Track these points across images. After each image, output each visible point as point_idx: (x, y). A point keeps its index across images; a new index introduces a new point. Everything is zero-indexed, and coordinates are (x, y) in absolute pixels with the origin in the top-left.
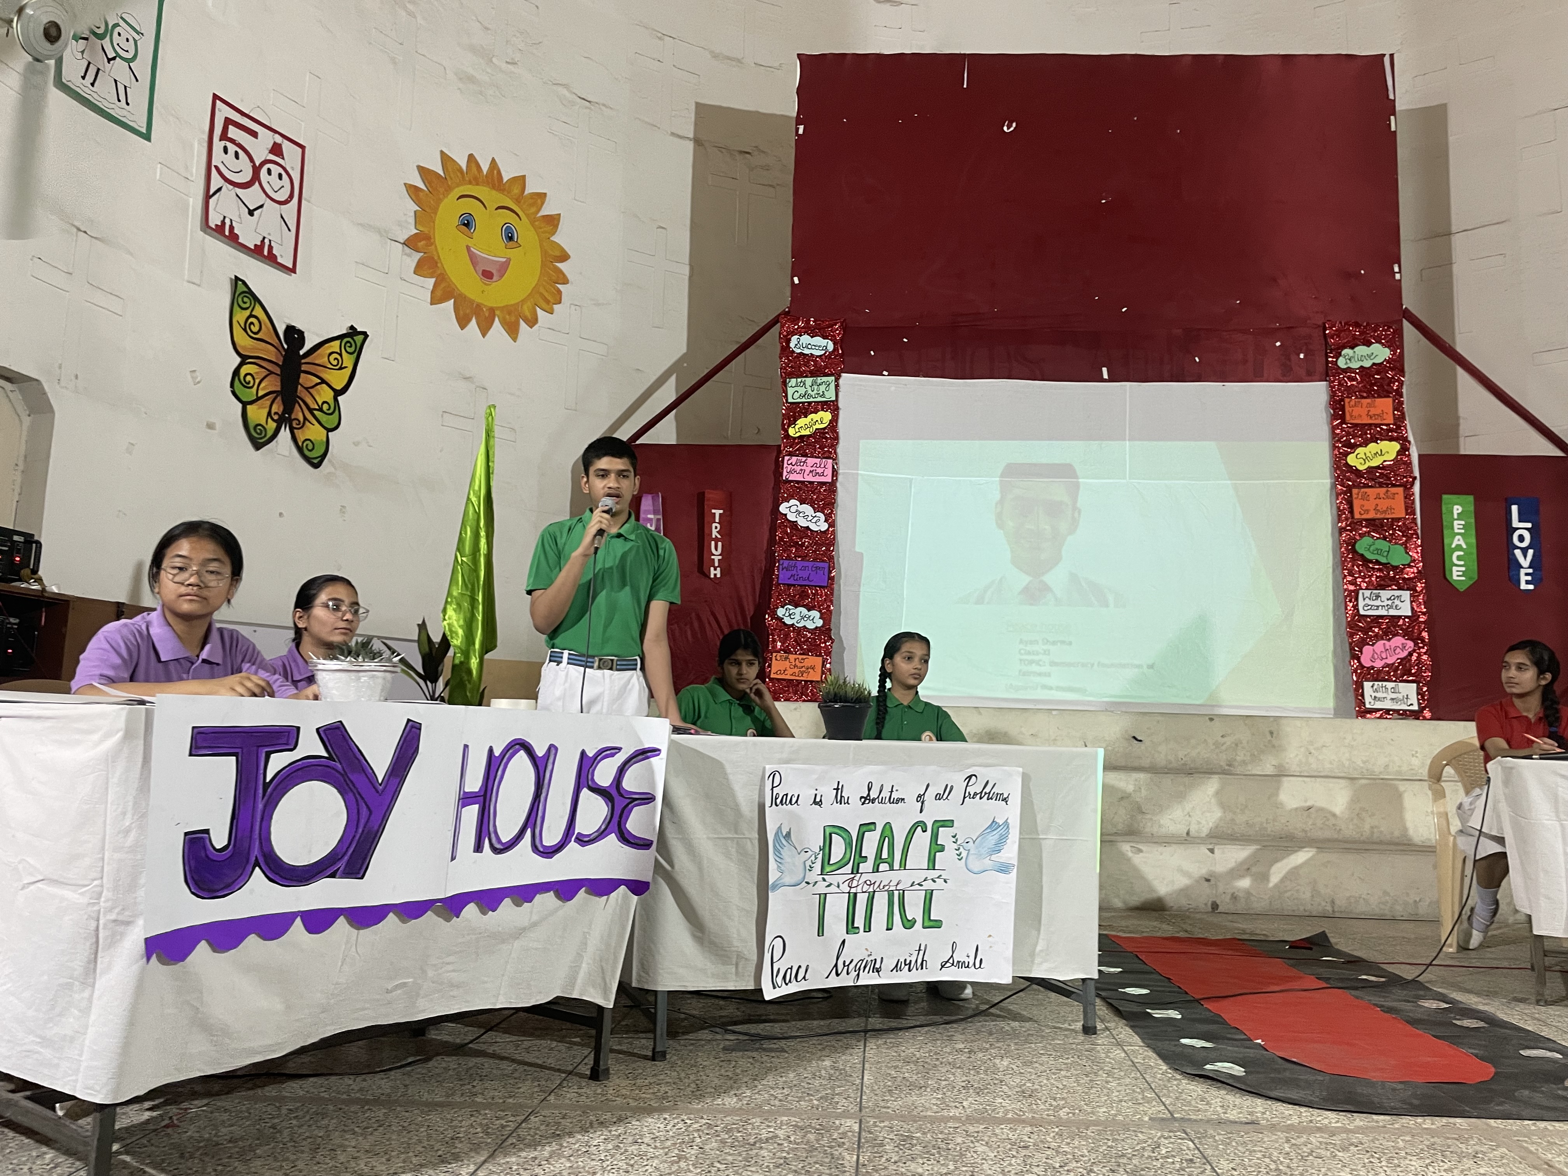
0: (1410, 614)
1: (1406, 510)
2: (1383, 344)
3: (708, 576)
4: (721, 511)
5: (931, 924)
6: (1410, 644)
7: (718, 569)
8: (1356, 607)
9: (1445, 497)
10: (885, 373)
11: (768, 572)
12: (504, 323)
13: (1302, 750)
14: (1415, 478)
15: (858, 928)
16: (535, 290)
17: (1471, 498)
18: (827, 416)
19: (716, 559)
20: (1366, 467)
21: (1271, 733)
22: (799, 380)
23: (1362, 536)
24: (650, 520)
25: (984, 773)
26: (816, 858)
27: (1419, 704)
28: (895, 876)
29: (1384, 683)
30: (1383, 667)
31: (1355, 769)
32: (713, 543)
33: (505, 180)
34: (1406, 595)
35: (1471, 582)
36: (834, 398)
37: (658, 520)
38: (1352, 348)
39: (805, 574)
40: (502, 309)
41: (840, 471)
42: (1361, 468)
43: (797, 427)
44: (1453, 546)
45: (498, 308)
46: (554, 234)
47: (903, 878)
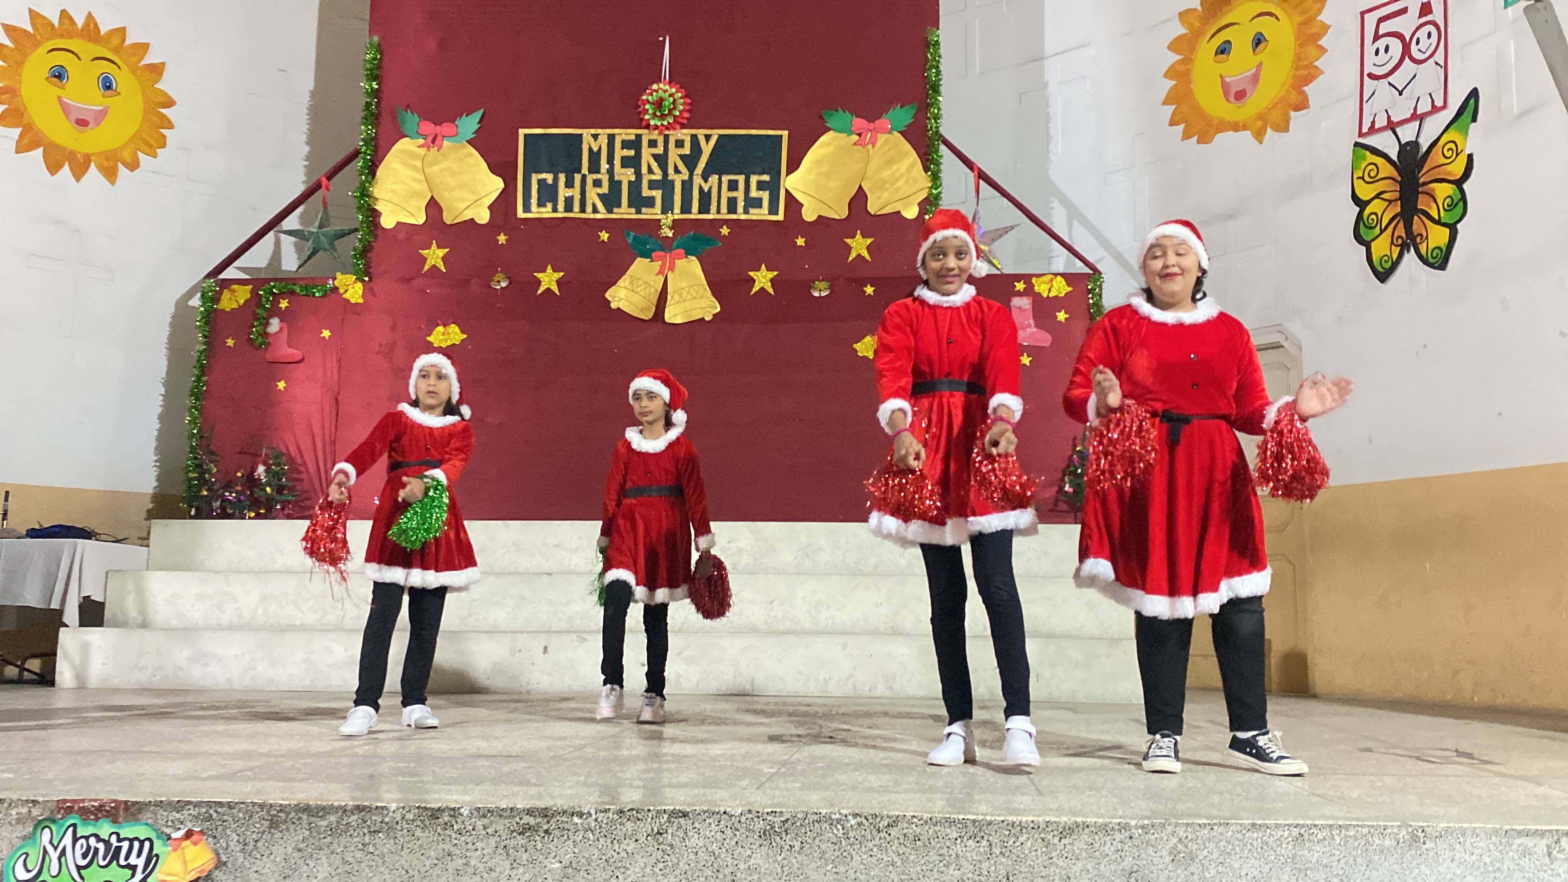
12: (101, 168)
16: (136, 135)
33: (102, 33)
40: (99, 154)
45: (94, 154)
46: (157, 82)
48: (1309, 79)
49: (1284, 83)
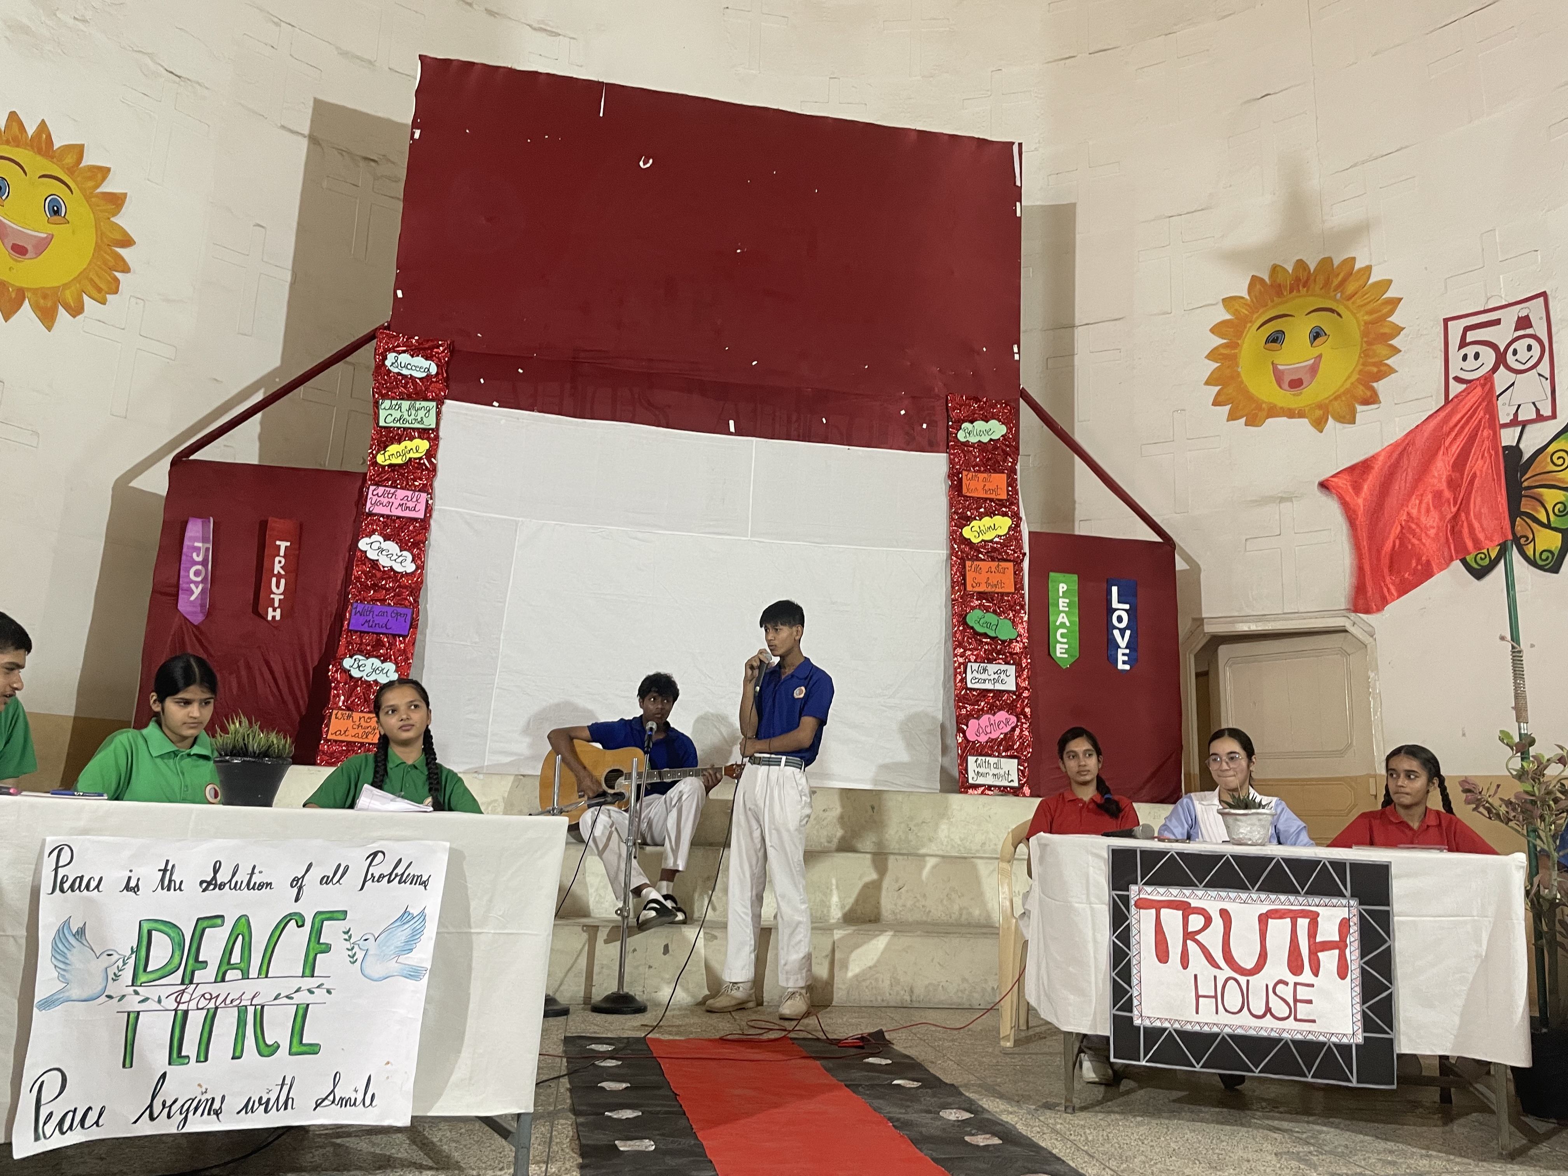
0: (1014, 689)
1: (1015, 585)
2: (1000, 421)
3: (264, 618)
4: (288, 544)
5: (304, 1049)
6: (1013, 719)
7: (279, 611)
8: (963, 680)
9: (1052, 574)
10: (495, 404)
11: (340, 617)
12: (36, 308)
13: (903, 825)
14: (1025, 554)
15: (188, 1057)
16: (83, 276)
17: (1075, 577)
18: (424, 445)
19: (277, 599)
20: (979, 540)
21: (873, 808)
22: (394, 402)
23: (973, 608)
24: (198, 549)
25: (394, 850)
26: (124, 964)
27: (1020, 780)
28: (249, 987)
29: (988, 758)
30: (987, 742)
31: (953, 846)
32: (274, 580)
33: (55, 146)
34: (1012, 669)
35: (1073, 660)
36: (433, 426)
37: (207, 549)
38: (972, 422)
39: (382, 621)
40: (35, 291)
41: (436, 507)
42: (975, 541)
43: (387, 454)
44: (1058, 623)
45: (29, 289)
46: (114, 215)
47: (265, 989)
48: (1379, 376)
49: (1349, 377)
